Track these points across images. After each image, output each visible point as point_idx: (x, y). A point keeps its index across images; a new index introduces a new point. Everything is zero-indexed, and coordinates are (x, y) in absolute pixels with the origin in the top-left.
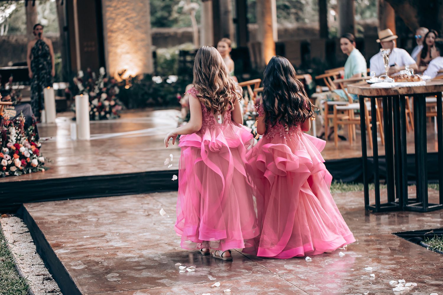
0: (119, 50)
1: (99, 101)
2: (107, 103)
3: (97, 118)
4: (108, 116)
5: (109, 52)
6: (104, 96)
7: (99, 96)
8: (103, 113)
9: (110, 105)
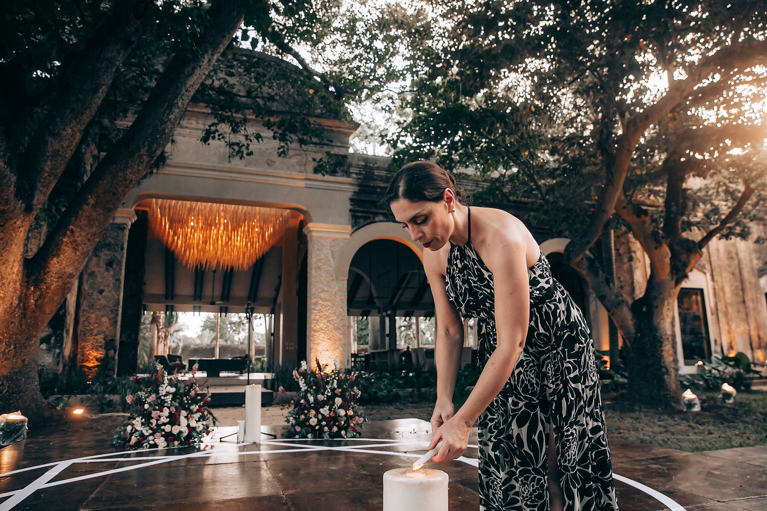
0: (320, 348)
1: (330, 410)
2: (342, 412)
3: (326, 437)
4: (343, 432)
5: (311, 349)
6: (338, 401)
7: (331, 399)
8: (335, 429)
9: (346, 415)
